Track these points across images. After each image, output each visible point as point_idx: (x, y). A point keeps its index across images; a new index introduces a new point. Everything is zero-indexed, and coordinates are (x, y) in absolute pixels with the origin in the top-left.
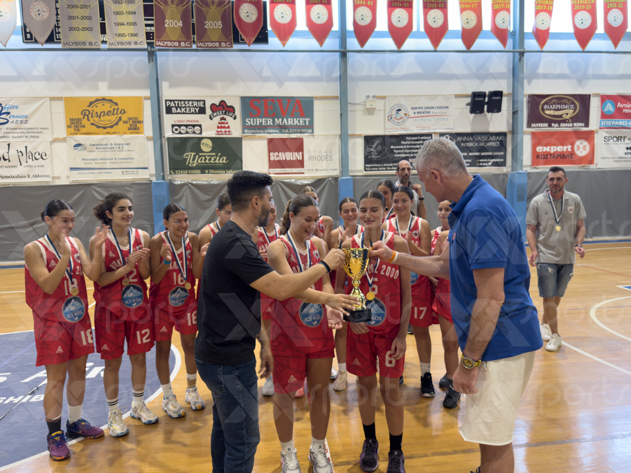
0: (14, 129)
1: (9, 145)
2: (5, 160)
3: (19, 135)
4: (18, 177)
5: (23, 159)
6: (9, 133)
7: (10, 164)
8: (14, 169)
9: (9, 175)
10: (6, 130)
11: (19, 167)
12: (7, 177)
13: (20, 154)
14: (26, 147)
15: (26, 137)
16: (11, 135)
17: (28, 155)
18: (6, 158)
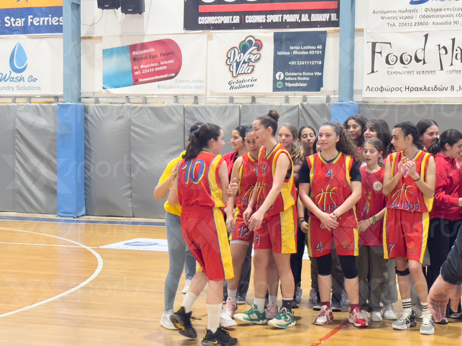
0: (437, 10)
1: (426, 36)
2: (418, 60)
3: (444, 20)
4: (436, 88)
5: (446, 59)
6: (428, 17)
7: (425, 68)
8: (430, 76)
9: (422, 86)
10: (424, 13)
11: (439, 72)
12: (417, 89)
13: (443, 51)
14: (454, 40)
15: (456, 23)
16: (430, 20)
17: (455, 52)
18: (420, 57)
